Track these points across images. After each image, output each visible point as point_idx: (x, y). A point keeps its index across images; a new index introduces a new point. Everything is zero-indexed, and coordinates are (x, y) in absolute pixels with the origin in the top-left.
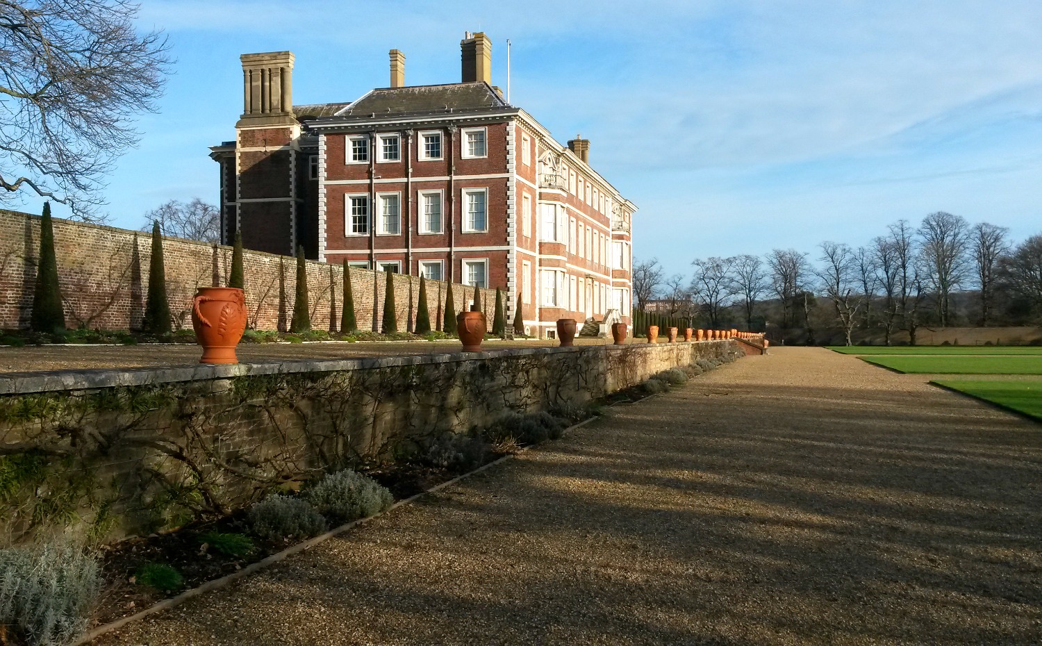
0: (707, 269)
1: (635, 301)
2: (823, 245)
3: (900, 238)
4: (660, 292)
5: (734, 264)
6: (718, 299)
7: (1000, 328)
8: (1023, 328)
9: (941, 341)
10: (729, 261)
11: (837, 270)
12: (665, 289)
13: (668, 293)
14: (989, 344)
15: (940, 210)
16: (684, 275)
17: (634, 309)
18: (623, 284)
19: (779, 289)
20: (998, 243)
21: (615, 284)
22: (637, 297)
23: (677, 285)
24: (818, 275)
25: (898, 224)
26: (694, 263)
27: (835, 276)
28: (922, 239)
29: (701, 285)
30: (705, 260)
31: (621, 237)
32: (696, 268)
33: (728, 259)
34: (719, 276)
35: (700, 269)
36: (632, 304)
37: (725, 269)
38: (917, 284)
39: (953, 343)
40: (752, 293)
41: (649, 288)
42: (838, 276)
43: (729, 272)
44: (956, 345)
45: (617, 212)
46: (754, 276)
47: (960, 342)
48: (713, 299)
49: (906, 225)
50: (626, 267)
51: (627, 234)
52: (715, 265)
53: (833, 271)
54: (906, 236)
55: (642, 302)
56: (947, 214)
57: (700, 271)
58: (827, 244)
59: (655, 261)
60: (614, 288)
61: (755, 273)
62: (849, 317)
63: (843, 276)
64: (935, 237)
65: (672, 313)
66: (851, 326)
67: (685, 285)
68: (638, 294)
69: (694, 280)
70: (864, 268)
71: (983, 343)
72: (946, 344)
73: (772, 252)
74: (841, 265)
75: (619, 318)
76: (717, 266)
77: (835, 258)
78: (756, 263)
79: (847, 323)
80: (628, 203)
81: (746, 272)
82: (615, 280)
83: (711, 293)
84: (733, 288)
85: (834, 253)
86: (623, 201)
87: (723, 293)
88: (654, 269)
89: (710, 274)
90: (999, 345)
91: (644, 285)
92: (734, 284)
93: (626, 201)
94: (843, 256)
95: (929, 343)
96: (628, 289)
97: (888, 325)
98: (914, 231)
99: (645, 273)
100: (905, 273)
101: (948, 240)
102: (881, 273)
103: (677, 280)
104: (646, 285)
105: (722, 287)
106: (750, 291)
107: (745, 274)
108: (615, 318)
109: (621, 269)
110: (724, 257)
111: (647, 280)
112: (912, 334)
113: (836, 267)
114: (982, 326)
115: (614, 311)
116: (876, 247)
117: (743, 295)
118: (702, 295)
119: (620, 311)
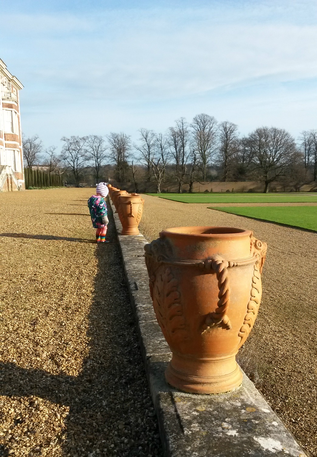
0: (71, 143)
1: (25, 163)
2: (140, 130)
3: (181, 129)
4: (41, 157)
5: (87, 141)
6: (78, 163)
7: (234, 182)
8: (245, 182)
9: (204, 190)
10: (84, 139)
11: (149, 147)
12: (44, 156)
13: (47, 158)
14: (228, 192)
15: (203, 113)
16: (57, 147)
17: (25, 169)
18: (15, 146)
19: (115, 157)
20: (232, 134)
21: (6, 146)
22: (26, 160)
23: (52, 153)
24: (138, 149)
25: (180, 120)
26: (62, 139)
27: (148, 150)
28: (192, 129)
29: (67, 154)
30: (70, 138)
31: (10, 106)
32: (64, 143)
33: (83, 138)
34: (79, 148)
35: (66, 144)
36: (23, 165)
37: (81, 144)
38: (194, 156)
39: (210, 191)
40: (99, 160)
41: (34, 154)
42: (149, 150)
43: (85, 146)
44: (212, 192)
45: (6, 85)
46: (100, 149)
47: (214, 191)
48: (75, 163)
49: (184, 121)
50: (16, 132)
51: (16, 104)
52: (75, 141)
53: (146, 147)
54: (184, 127)
55: (30, 165)
56: (207, 116)
57: (66, 145)
58: (143, 130)
59: (37, 137)
60: (7, 148)
61: (100, 147)
62: (159, 176)
63: (152, 150)
64: (199, 129)
65: (50, 171)
66: (160, 181)
67: (58, 153)
68: (27, 158)
69: (63, 151)
70: (162, 146)
71: (225, 191)
72: (206, 192)
73: (110, 134)
74: (151, 144)
75: (12, 173)
76: (77, 142)
77: (148, 139)
78: (101, 141)
79: (158, 179)
80: (14, 79)
81: (95, 146)
82: (7, 142)
83: (74, 159)
84: (86, 156)
85: (147, 136)
86: (11, 77)
87: (81, 160)
88: (37, 142)
89: (73, 147)
90: (233, 192)
91: (31, 152)
92: (88, 154)
93: (13, 76)
94: (152, 138)
95: (198, 191)
96: (19, 150)
97: (181, 180)
98: (189, 125)
99: (31, 144)
100: (184, 150)
101: (207, 131)
102: (173, 149)
103: (52, 150)
104: (32, 153)
105: (80, 156)
106: (97, 159)
107: (94, 148)
108: (8, 173)
109: (12, 133)
110: (81, 137)
111: (32, 149)
112: (191, 185)
113: (148, 144)
114: (224, 181)
115: (7, 168)
116: (170, 133)
117: (93, 161)
118: (68, 160)
119: (13, 167)
